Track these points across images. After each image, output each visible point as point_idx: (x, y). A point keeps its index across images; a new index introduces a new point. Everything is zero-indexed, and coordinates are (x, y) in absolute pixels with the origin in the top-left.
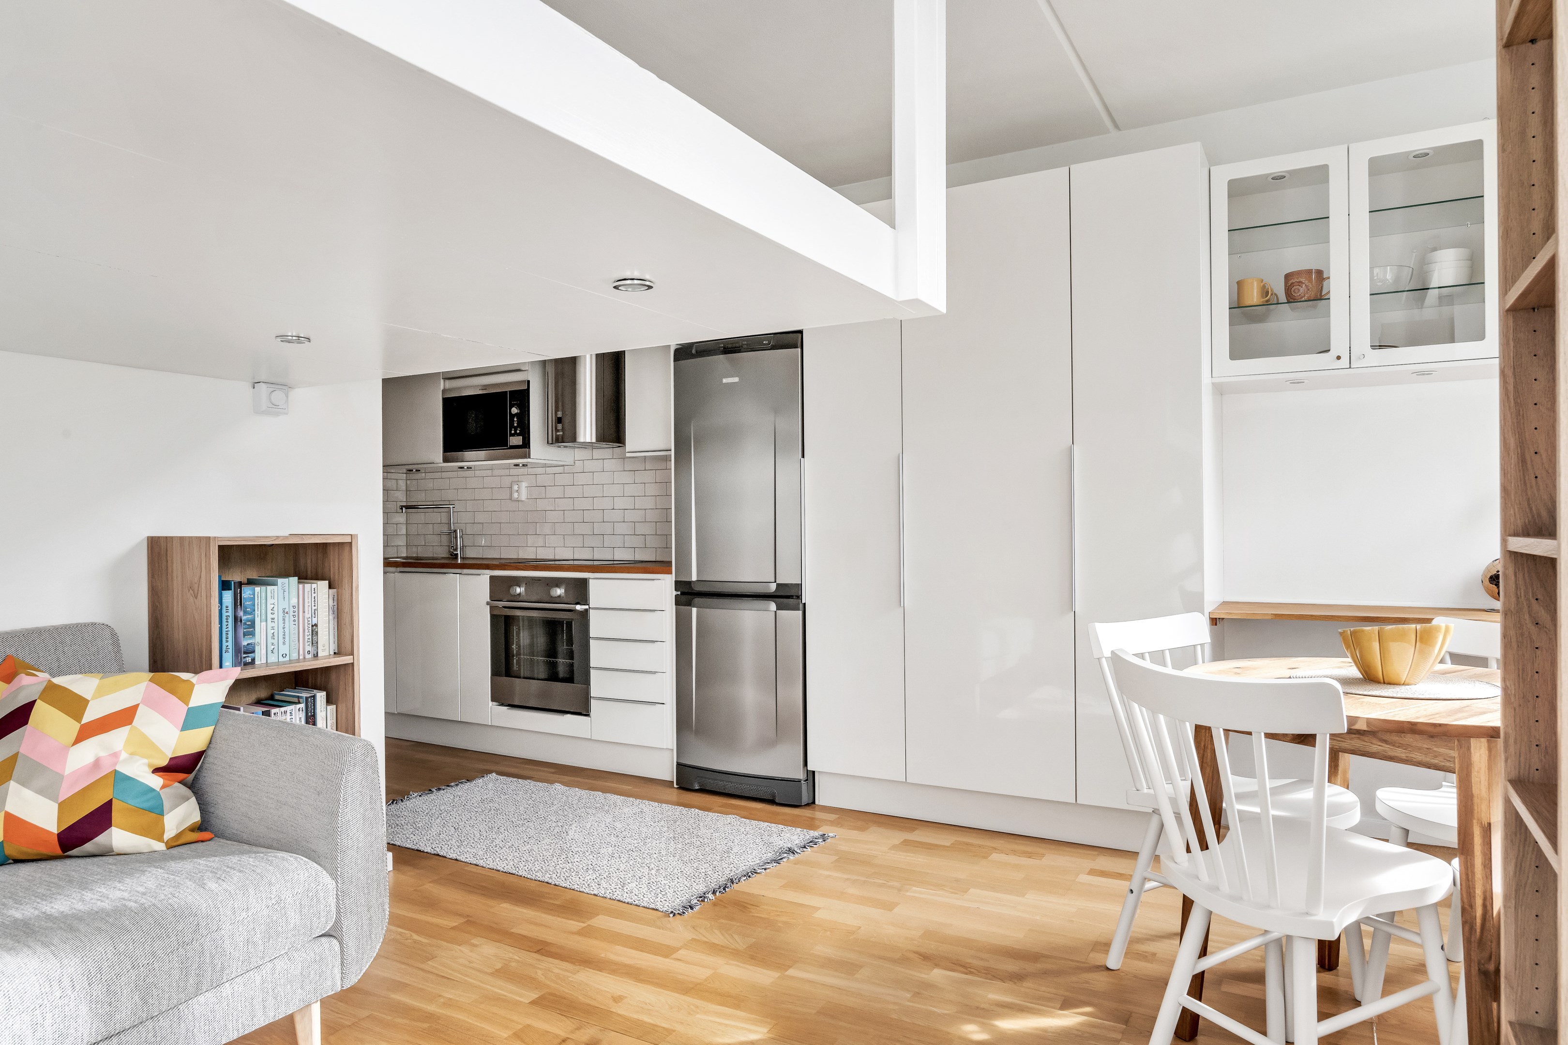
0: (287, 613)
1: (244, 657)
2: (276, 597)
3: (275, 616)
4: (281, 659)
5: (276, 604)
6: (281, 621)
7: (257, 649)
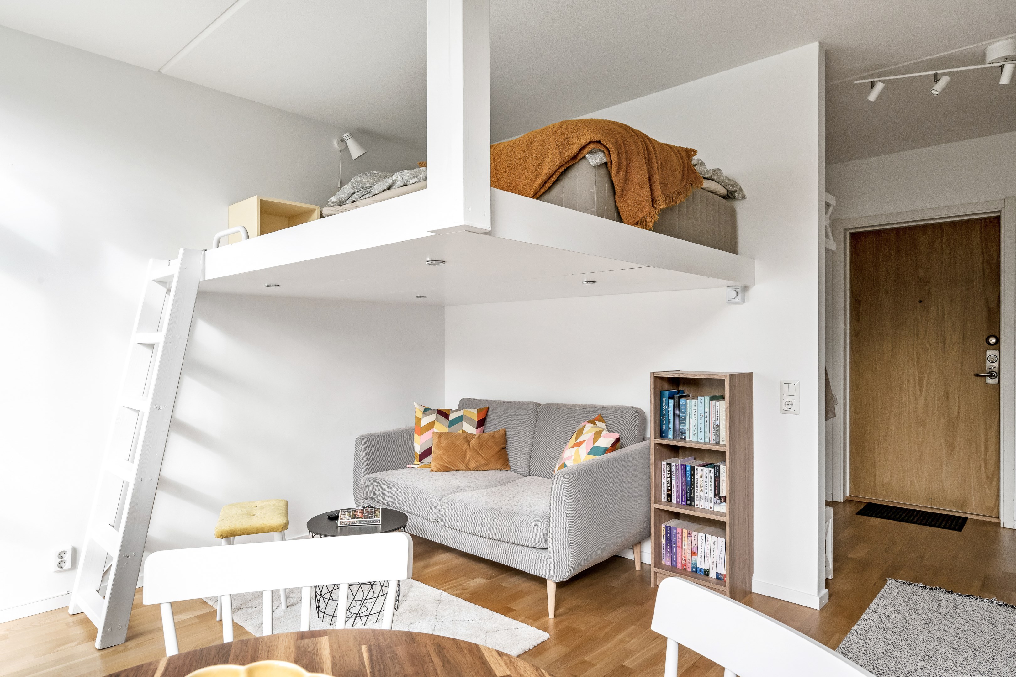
0: (703, 416)
1: (681, 435)
2: (697, 406)
3: (696, 416)
4: (699, 441)
5: (697, 410)
6: (699, 420)
7: (687, 432)
